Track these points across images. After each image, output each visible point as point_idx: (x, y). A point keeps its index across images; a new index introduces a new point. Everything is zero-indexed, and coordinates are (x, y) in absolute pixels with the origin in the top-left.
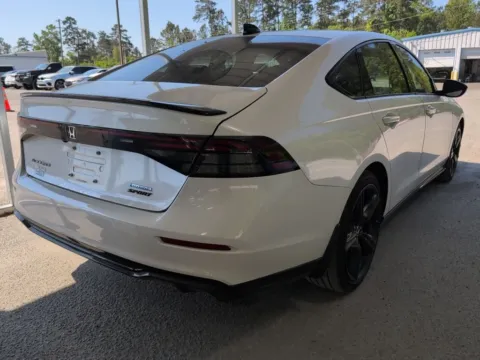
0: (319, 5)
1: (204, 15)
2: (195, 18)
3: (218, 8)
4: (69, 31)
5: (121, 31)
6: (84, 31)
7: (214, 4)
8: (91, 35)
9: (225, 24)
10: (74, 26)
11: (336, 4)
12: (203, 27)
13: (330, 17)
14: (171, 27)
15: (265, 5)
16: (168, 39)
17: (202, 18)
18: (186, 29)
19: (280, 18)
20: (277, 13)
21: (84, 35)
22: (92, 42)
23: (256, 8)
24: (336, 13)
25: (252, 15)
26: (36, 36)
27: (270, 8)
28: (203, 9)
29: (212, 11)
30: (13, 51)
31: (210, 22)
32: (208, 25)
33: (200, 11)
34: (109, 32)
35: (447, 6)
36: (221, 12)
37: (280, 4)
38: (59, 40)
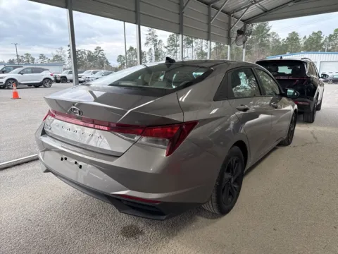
1: (151, 42)
2: (146, 44)
3: (158, 39)
5: (100, 51)
7: (156, 36)
8: (83, 53)
9: (163, 48)
12: (150, 49)
14: (131, 49)
17: (149, 44)
19: (194, 44)
20: (192, 42)
29: (156, 41)
30: (35, 61)
31: (154, 46)
32: (153, 48)
33: (149, 40)
34: (93, 51)
35: (288, 38)
36: (161, 41)
38: (65, 56)
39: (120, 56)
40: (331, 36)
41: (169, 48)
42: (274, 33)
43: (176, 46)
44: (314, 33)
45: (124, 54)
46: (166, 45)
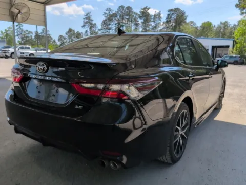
0: (143, 23)
1: (87, 25)
2: (83, 26)
3: (94, 22)
4: (19, 30)
6: (27, 31)
7: (92, 20)
8: (30, 32)
9: (97, 30)
10: (21, 28)
11: (151, 23)
12: (86, 31)
13: (148, 29)
14: (70, 30)
15: (116, 22)
16: (69, 36)
17: (86, 27)
18: (78, 32)
21: (27, 32)
22: (31, 36)
23: (112, 23)
24: (150, 27)
25: (110, 26)
26: (2, 32)
27: (119, 23)
28: (86, 23)
29: (91, 24)
31: (90, 29)
33: (85, 23)
34: (40, 31)
36: (95, 24)
37: (124, 21)
39: (61, 36)
40: (235, 25)
41: (102, 31)
42: (192, 22)
43: (109, 29)
44: (221, 23)
45: (64, 35)
46: (100, 28)
